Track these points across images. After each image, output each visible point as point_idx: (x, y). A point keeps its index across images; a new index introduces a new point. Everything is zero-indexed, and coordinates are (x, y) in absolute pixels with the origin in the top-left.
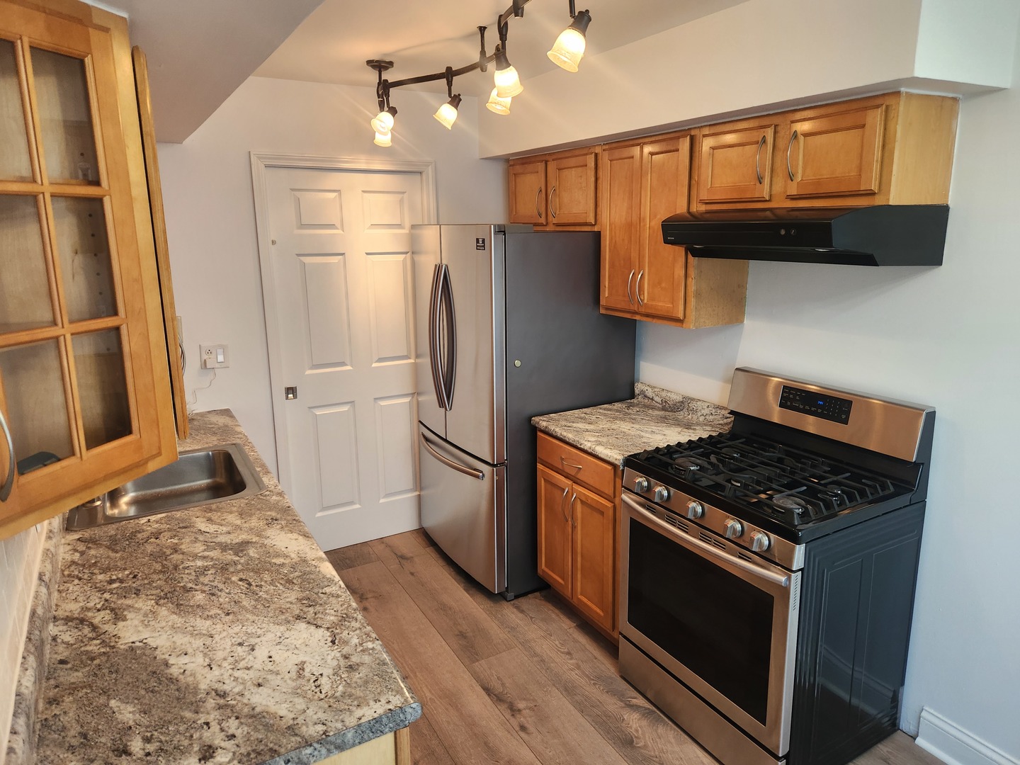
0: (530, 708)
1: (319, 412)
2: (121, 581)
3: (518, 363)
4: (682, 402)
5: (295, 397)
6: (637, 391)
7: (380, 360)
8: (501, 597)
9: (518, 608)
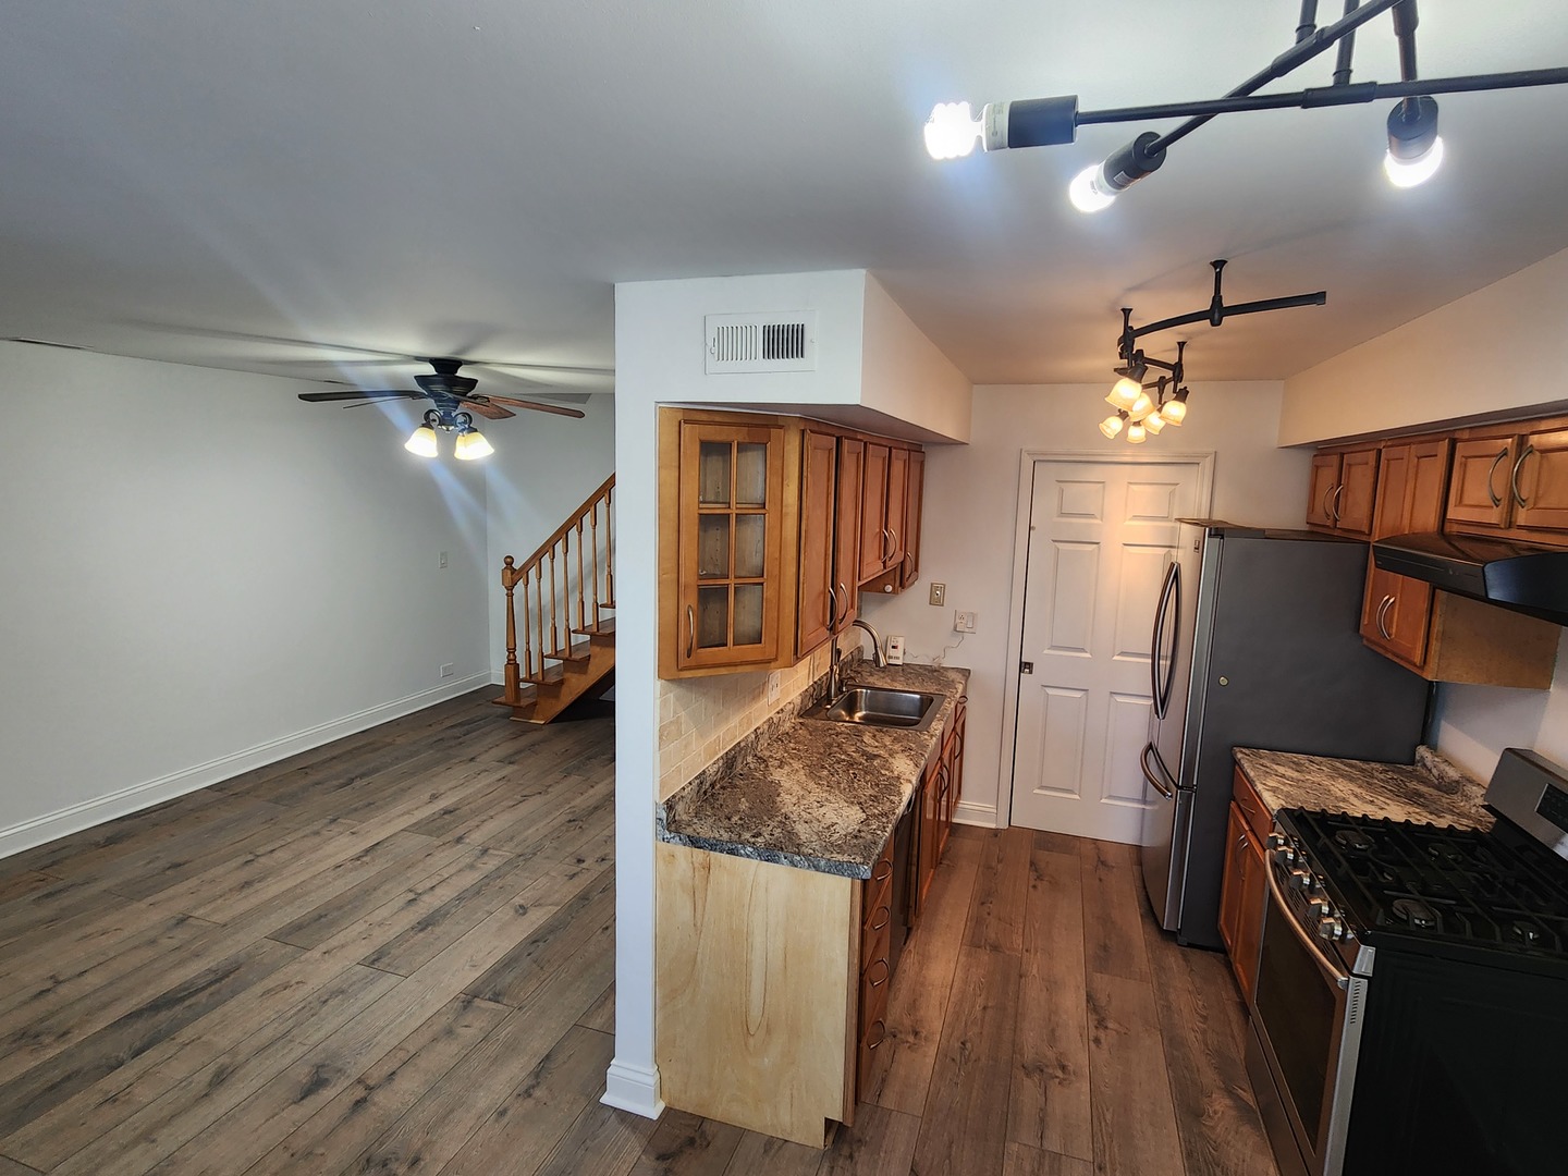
0: (1118, 1032)
1: (1050, 691)
2: (799, 750)
3: (1223, 681)
4: (1457, 782)
5: (1031, 672)
6: (1417, 758)
7: (1123, 654)
8: (1170, 936)
9: (1185, 957)
